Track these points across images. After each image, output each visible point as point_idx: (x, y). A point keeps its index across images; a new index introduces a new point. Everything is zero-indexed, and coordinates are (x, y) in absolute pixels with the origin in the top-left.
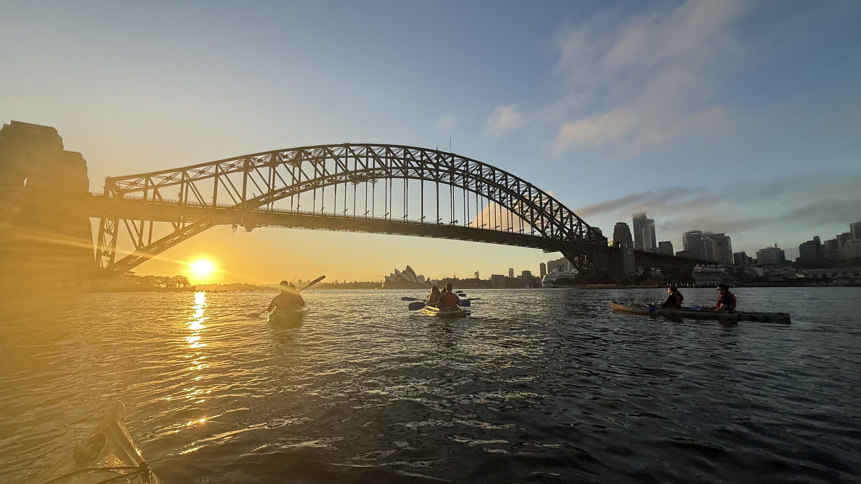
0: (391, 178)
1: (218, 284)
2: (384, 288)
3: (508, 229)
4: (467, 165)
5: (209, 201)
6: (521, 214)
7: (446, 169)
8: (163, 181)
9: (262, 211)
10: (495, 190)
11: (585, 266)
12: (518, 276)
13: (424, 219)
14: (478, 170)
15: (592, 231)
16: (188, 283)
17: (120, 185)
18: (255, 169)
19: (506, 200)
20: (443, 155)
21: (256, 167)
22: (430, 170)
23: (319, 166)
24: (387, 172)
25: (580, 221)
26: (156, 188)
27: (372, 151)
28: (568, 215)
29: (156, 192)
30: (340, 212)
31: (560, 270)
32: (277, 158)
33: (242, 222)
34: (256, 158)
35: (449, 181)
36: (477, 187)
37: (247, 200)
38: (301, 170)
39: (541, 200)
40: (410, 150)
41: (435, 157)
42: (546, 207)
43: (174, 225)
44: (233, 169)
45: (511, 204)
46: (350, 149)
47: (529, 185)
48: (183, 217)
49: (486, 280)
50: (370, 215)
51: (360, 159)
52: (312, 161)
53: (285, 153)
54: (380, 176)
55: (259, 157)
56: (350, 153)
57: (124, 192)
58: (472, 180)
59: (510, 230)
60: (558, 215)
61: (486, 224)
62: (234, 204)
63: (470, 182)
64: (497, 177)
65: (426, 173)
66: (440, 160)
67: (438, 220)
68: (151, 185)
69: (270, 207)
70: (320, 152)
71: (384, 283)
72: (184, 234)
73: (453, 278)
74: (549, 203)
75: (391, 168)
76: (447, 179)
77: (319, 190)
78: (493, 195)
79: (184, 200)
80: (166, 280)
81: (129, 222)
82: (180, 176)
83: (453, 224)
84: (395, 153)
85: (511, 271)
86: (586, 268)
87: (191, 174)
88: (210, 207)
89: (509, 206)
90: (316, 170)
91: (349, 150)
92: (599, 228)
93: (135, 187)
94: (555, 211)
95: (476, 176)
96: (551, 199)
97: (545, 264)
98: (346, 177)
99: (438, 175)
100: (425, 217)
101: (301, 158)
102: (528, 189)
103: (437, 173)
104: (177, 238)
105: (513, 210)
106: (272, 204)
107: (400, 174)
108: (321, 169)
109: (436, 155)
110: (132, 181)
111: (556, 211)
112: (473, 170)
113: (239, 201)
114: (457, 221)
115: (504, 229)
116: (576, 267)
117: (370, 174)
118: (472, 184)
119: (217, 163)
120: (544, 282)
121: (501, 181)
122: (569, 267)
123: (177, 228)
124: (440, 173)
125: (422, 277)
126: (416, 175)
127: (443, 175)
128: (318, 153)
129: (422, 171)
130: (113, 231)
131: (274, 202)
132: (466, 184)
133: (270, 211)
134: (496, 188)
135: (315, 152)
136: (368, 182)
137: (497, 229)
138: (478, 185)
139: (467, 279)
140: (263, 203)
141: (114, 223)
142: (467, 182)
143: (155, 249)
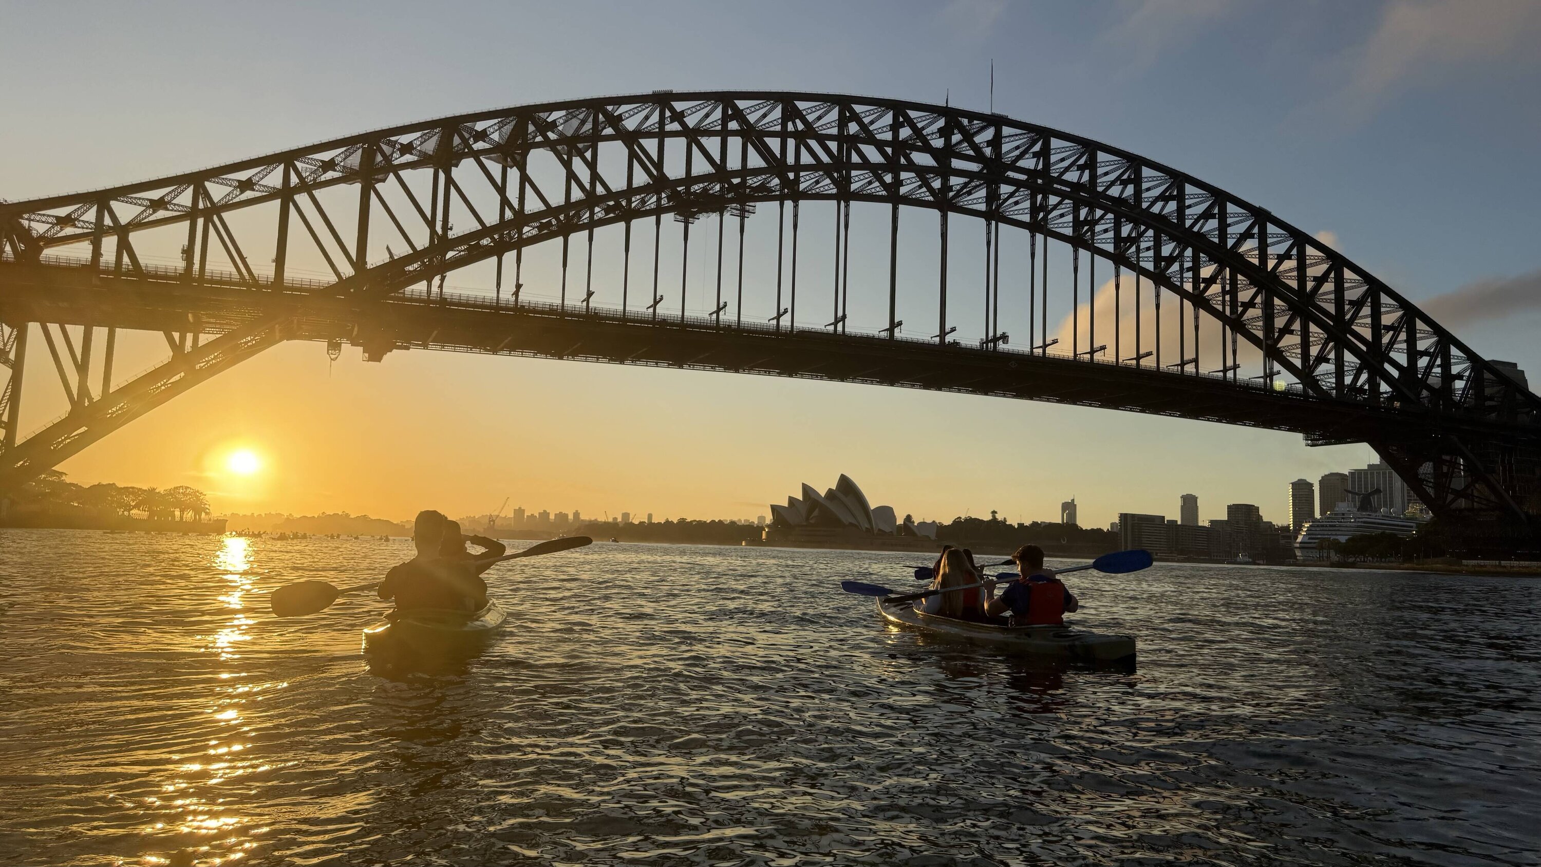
0: (796, 202)
1: (286, 514)
2: (770, 542)
3: (1183, 364)
4: (1045, 153)
5: (264, 269)
6: (1228, 312)
7: (974, 167)
8: (142, 212)
9: (411, 300)
10: (1141, 235)
11: (1459, 494)
12: (1212, 522)
13: (897, 330)
14: (1081, 168)
15: (1487, 375)
16: (204, 510)
17: (33, 224)
18: (391, 175)
19: (1176, 267)
20: (965, 121)
21: (396, 169)
22: (922, 172)
23: (578, 165)
24: (785, 182)
25: (1445, 340)
26: (122, 231)
27: (739, 116)
28: (1402, 317)
29: (124, 246)
30: (639, 305)
31: (1365, 504)
32: (457, 140)
33: (355, 333)
34: (396, 142)
35: (982, 207)
36: (1077, 224)
37: (369, 266)
38: (525, 179)
39: (1302, 267)
40: (858, 108)
41: (940, 130)
42: (1321, 291)
43: (171, 340)
44: (330, 175)
45: (1196, 279)
46: (672, 110)
47: (1261, 217)
48: (194, 316)
49: (1100, 530)
50: (729, 316)
51: (704, 140)
52: (559, 148)
53: (480, 126)
54: (764, 194)
55: (405, 139)
56: (672, 122)
57: (41, 244)
58: (1060, 203)
59: (1190, 369)
60: (1365, 317)
61: (1103, 348)
62: (333, 279)
63: (1055, 207)
64: (1148, 189)
65: (909, 183)
66: (956, 138)
67: (943, 333)
68: (111, 224)
69: (435, 289)
70: (583, 122)
71: (768, 526)
72: (198, 367)
73: (987, 517)
74: (1332, 275)
75: (798, 167)
76: (978, 199)
77: (578, 239)
78: (1133, 249)
79: (196, 266)
80: (148, 498)
81: (54, 328)
82: (185, 198)
83: (991, 345)
84: (810, 118)
85: (1189, 503)
86: (1462, 503)
87: (217, 191)
88: (266, 287)
89: (1188, 287)
90: (571, 176)
91: (668, 114)
92: (1515, 365)
93: (69, 231)
94: (1351, 303)
95: (1076, 187)
96: (1337, 262)
97: (1311, 485)
98: (659, 199)
99: (946, 187)
100: (900, 324)
101: (525, 138)
102: (1256, 230)
103: (945, 181)
104: (177, 378)
105: (1200, 301)
106: (442, 280)
107: (827, 186)
108: (583, 173)
109: (941, 123)
110: (62, 212)
111: (1358, 304)
112: (1067, 169)
113: (347, 271)
114: (1004, 338)
115: (1169, 361)
116: (1424, 498)
117: (732, 187)
118: (1062, 216)
119: (288, 158)
120: (1304, 546)
121: (1159, 205)
122: (1398, 499)
123: (177, 348)
124: (956, 181)
125: (886, 512)
126: (876, 188)
127: (962, 189)
128: (575, 123)
129: (896, 177)
130: (12, 356)
131: (449, 274)
132: (1041, 215)
133: (434, 302)
134: (1143, 228)
135: (566, 121)
136: (727, 215)
137: (1143, 362)
138: (1082, 218)
139: (1035, 524)
140: (415, 278)
141: (15, 333)
142: (1044, 208)
143: (121, 409)
